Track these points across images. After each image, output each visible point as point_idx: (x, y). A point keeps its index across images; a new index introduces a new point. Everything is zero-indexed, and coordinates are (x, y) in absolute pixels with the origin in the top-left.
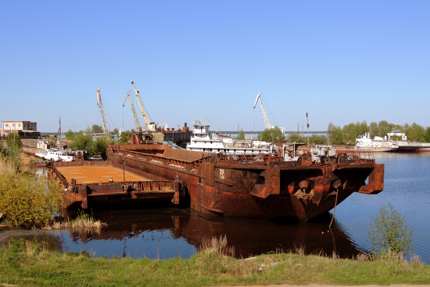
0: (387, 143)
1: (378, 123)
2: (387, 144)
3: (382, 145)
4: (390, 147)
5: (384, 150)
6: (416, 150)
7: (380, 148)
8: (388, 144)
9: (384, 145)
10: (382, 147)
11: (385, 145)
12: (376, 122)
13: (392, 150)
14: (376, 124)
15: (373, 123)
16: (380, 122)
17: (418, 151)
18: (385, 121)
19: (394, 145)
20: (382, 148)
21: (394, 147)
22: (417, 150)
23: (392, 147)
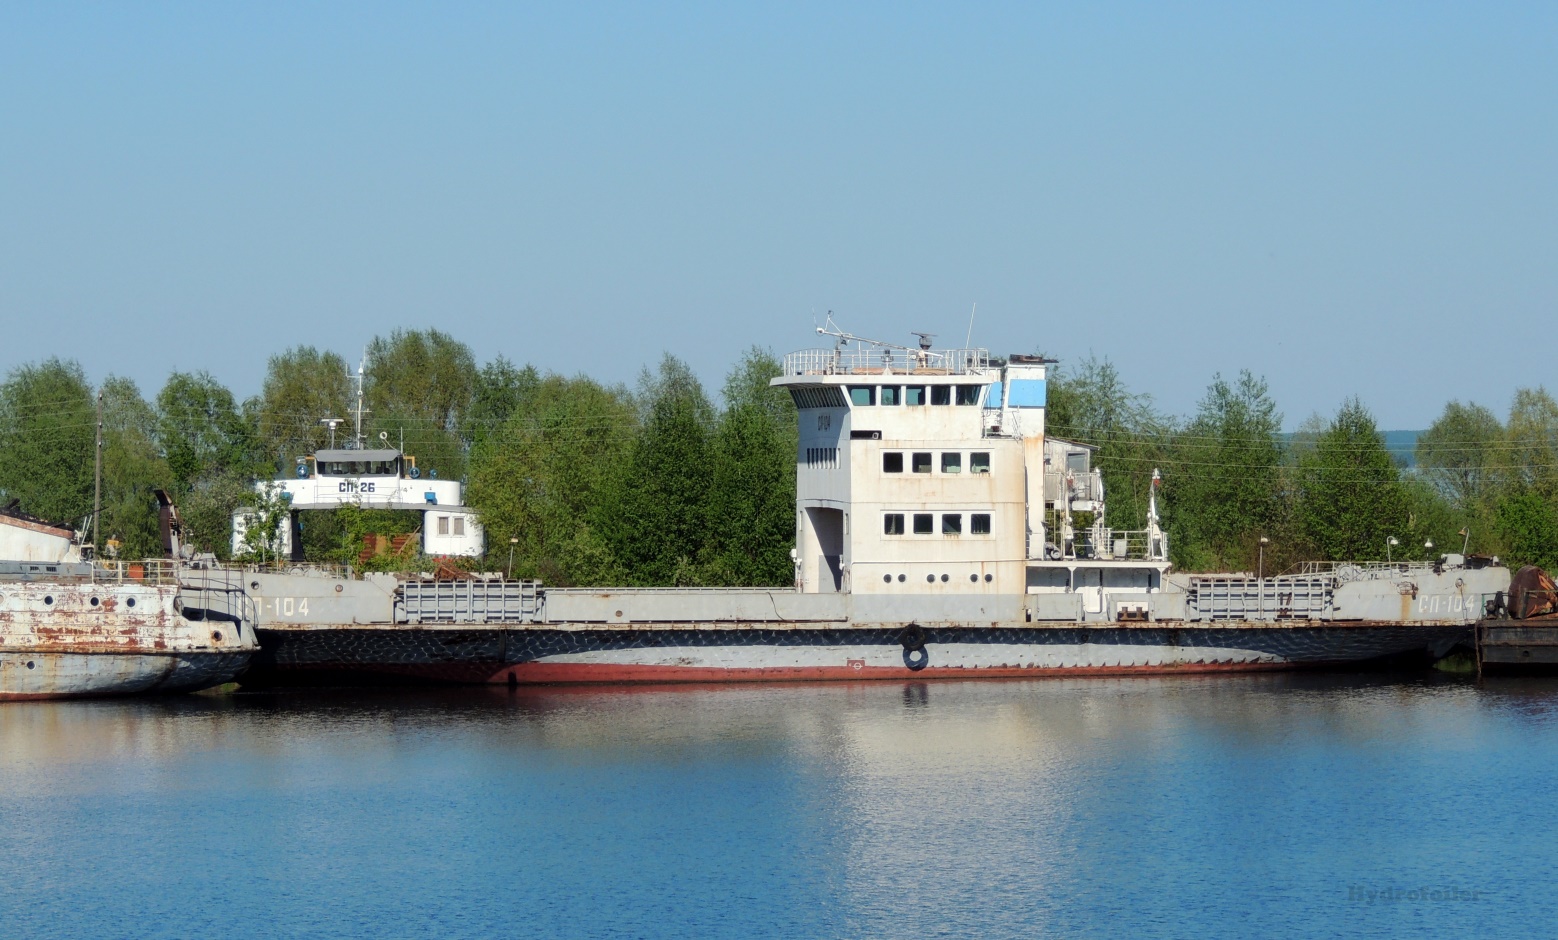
0: (103, 592)
1: (358, 368)
2: (110, 605)
3: (48, 622)
4: (148, 643)
5: (72, 673)
6: (495, 679)
7: (28, 651)
8: (121, 607)
9: (71, 623)
10: (45, 642)
11: (87, 618)
12: (335, 351)
13: (168, 673)
14: (333, 366)
15: (307, 356)
16: (377, 346)
17: (513, 683)
18: (435, 336)
19: (193, 615)
20: (49, 652)
21: (196, 636)
22: (503, 675)
23: (170, 645)
